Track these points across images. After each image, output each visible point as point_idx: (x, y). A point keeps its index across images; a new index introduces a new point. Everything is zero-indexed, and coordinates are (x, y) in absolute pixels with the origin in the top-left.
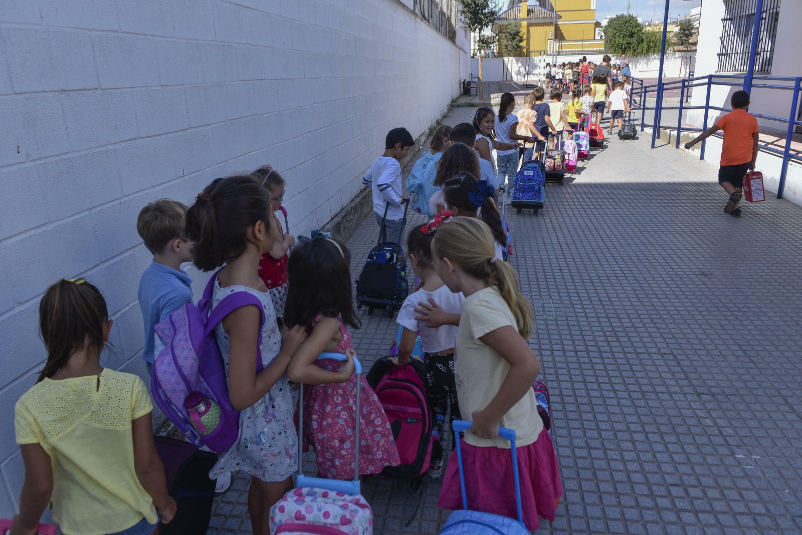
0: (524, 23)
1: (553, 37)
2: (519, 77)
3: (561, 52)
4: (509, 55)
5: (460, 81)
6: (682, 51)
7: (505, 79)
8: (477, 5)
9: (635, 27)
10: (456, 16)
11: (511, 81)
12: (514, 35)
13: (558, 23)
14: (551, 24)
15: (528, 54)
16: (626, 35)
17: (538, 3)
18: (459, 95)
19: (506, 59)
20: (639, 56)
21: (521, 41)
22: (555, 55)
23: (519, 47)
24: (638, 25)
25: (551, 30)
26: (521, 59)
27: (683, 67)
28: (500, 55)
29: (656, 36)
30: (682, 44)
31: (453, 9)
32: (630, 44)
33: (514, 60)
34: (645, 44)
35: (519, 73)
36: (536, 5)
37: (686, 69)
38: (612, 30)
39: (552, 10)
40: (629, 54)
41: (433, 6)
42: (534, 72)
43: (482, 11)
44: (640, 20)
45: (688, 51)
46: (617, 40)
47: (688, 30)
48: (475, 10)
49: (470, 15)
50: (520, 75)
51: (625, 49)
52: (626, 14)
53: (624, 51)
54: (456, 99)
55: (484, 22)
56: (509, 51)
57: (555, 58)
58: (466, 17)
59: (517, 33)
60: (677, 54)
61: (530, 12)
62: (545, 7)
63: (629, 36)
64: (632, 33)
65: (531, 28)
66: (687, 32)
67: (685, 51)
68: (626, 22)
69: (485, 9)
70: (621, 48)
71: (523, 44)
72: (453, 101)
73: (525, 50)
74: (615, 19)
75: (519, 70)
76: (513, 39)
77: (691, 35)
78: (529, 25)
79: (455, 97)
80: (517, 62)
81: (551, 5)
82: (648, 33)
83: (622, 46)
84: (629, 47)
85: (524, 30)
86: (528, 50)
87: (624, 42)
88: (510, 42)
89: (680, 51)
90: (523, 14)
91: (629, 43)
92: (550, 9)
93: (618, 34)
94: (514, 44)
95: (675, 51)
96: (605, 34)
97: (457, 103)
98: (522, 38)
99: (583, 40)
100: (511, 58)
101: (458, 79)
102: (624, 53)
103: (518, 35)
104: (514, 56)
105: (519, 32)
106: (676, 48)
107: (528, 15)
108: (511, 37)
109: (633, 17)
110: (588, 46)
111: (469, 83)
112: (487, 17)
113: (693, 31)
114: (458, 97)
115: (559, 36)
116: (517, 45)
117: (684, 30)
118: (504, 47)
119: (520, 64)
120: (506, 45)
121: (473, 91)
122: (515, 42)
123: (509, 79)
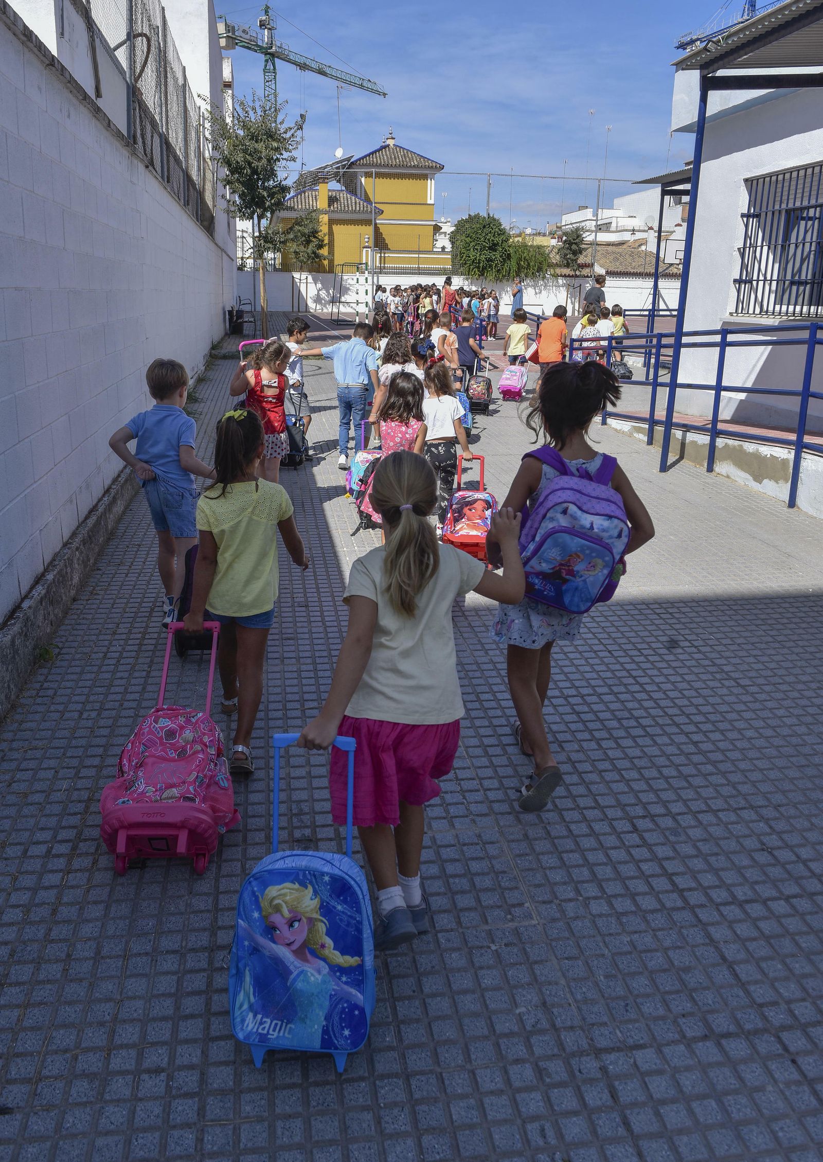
0: (324, 218)
1: (371, 243)
2: (319, 307)
3: (384, 268)
4: (301, 270)
5: (224, 309)
6: (569, 276)
7: (296, 309)
8: (255, 171)
9: (499, 235)
10: (214, 190)
11: (306, 311)
12: (309, 236)
13: (378, 222)
14: (367, 222)
15: (331, 270)
16: (485, 247)
17: (344, 188)
18: (223, 333)
19: (296, 275)
20: (504, 281)
21: (320, 246)
22: (375, 273)
23: (317, 256)
24: (502, 232)
25: (368, 231)
26: (320, 276)
27: (569, 300)
28: (286, 267)
29: (529, 251)
30: (568, 266)
31: (209, 175)
32: (491, 261)
33: (310, 279)
34: (513, 262)
35: (318, 300)
36: (342, 190)
37: (573, 304)
38: (463, 238)
39: (367, 200)
40: (491, 275)
41: (172, 159)
42: (343, 299)
43: (263, 183)
44: (505, 225)
45: (576, 276)
46: (472, 253)
47: (576, 244)
48: (250, 179)
49: (241, 188)
50: (320, 303)
51: (484, 268)
52: (483, 214)
53: (482, 272)
54: (219, 343)
55: (268, 204)
56: (302, 262)
57: (375, 278)
58: (234, 192)
59: (314, 233)
60: (561, 281)
61: (332, 200)
62: (356, 195)
63: (490, 248)
64: (495, 245)
65: (334, 227)
66: (574, 247)
67: (572, 276)
68: (484, 227)
69: (269, 181)
70: (478, 267)
71: (324, 252)
72: (214, 347)
73: (326, 262)
74: (466, 221)
75: (318, 295)
76: (308, 242)
77: (581, 253)
78: (332, 222)
79: (216, 339)
80: (315, 281)
81: (365, 191)
82: (517, 247)
83: (479, 263)
84: (490, 266)
85: (324, 229)
86: (331, 262)
87: (483, 257)
88: (302, 248)
89: (565, 276)
90: (322, 203)
91: (489, 260)
92: (363, 197)
93: (473, 244)
94: (309, 251)
95: (556, 276)
96: (453, 243)
97: (223, 351)
98: (323, 241)
99: (419, 252)
100: (304, 275)
101: (221, 305)
102: (483, 275)
103: (315, 237)
104: (310, 271)
105: (317, 232)
106: (559, 271)
107: (329, 206)
108: (303, 239)
109: (494, 220)
110: (427, 261)
111: (240, 314)
112: (274, 193)
113: (583, 246)
114: (222, 339)
115: (380, 243)
116: (314, 253)
117: (571, 244)
118: (293, 256)
119: (319, 286)
120: (296, 253)
121: (247, 329)
122: (310, 247)
123: (302, 309)
